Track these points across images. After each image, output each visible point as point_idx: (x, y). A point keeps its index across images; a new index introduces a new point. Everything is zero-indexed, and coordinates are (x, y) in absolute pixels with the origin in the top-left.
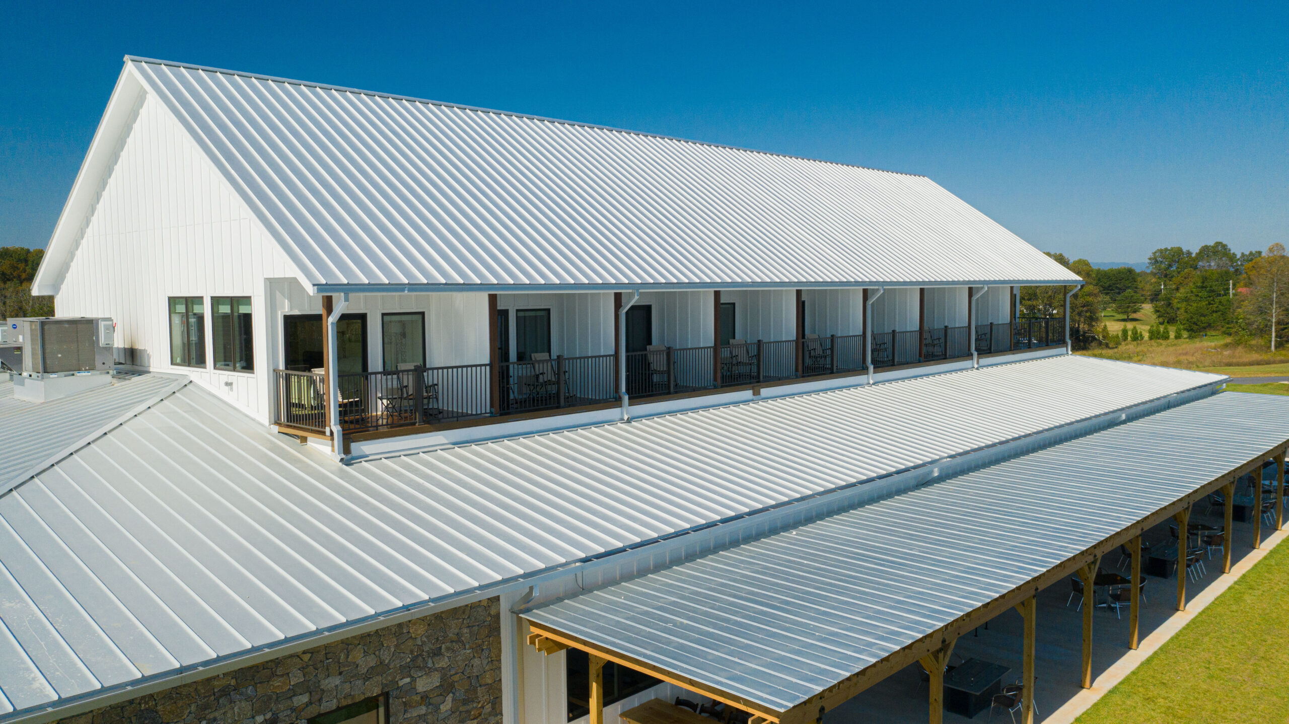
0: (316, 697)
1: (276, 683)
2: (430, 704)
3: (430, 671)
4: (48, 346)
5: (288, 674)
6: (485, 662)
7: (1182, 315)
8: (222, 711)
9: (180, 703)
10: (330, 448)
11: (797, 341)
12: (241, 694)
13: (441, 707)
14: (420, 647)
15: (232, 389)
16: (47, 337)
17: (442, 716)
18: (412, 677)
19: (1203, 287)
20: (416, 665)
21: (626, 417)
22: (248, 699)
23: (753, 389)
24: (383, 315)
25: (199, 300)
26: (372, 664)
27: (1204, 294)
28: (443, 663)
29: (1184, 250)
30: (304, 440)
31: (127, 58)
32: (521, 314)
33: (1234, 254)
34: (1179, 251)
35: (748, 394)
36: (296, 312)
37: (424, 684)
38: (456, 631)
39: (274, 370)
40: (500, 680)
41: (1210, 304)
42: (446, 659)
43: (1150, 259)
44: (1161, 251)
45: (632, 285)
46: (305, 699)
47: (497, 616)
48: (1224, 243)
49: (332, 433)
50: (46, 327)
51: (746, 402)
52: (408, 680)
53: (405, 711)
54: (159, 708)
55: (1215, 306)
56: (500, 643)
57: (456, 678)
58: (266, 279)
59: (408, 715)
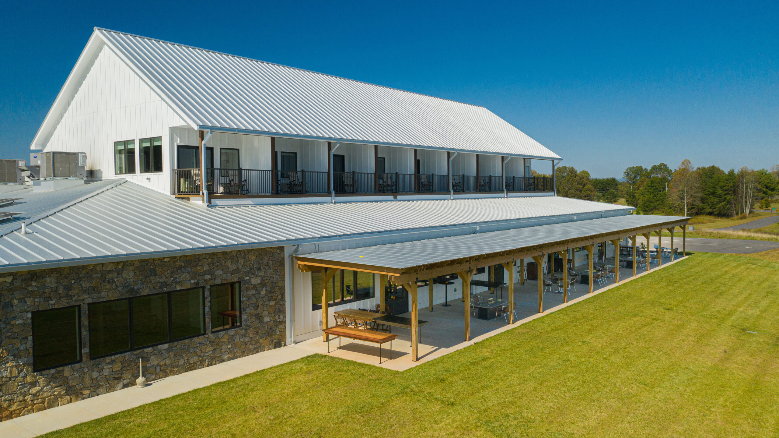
0: (213, 277)
1: (199, 268)
2: (257, 290)
3: (256, 276)
4: (56, 164)
5: (203, 265)
6: (278, 277)
7: (640, 202)
8: (179, 275)
9: (164, 269)
10: (202, 202)
11: (415, 175)
12: (186, 270)
13: (261, 292)
14: (253, 265)
15: (150, 181)
16: (55, 160)
17: (261, 296)
18: (250, 277)
19: (652, 187)
20: (251, 272)
21: (333, 201)
22: (188, 272)
23: (393, 195)
24: (221, 149)
25: (132, 141)
26: (234, 268)
27: (652, 190)
28: (262, 274)
29: (644, 168)
30: (188, 199)
31: (95, 28)
32: (283, 154)
33: (670, 170)
34: (640, 169)
35: (391, 197)
36: (183, 144)
37: (255, 281)
38: (267, 261)
39: (173, 170)
40: (284, 286)
41: (655, 196)
42: (263, 272)
43: (625, 173)
44: (630, 168)
45: (336, 139)
46: (209, 277)
47: (283, 258)
48: (665, 164)
49: (203, 194)
50: (55, 155)
51: (391, 201)
52: (248, 278)
53: (247, 291)
54: (157, 269)
55: (658, 197)
56: (284, 270)
57: (267, 281)
58: (170, 128)
59: (248, 293)
